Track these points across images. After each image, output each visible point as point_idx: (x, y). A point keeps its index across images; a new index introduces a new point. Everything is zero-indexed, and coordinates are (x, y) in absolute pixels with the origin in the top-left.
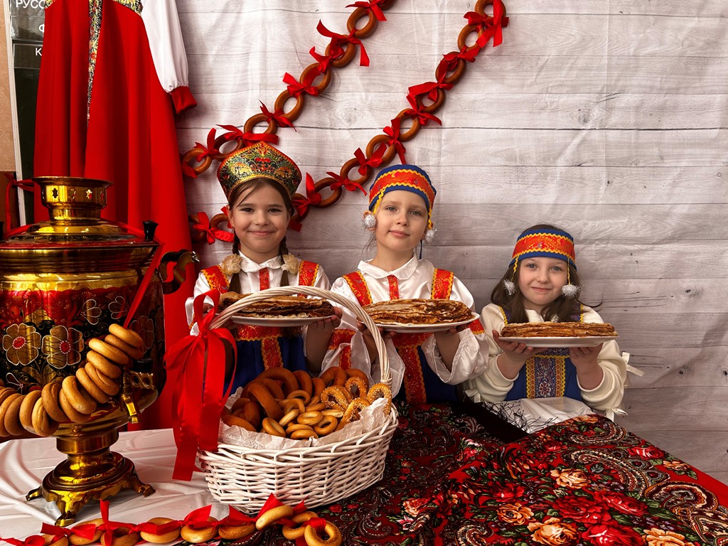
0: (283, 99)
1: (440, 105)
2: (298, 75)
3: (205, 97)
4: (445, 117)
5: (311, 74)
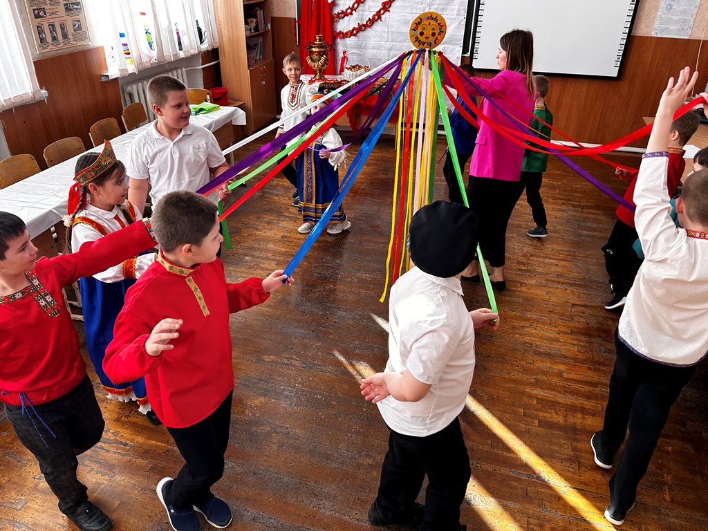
0: (354, 4)
1: (389, 7)
4: (391, 9)
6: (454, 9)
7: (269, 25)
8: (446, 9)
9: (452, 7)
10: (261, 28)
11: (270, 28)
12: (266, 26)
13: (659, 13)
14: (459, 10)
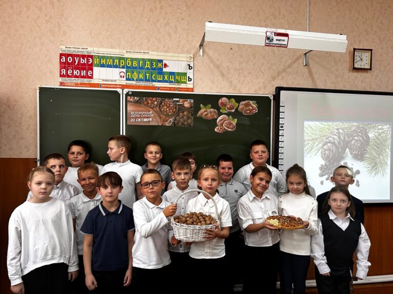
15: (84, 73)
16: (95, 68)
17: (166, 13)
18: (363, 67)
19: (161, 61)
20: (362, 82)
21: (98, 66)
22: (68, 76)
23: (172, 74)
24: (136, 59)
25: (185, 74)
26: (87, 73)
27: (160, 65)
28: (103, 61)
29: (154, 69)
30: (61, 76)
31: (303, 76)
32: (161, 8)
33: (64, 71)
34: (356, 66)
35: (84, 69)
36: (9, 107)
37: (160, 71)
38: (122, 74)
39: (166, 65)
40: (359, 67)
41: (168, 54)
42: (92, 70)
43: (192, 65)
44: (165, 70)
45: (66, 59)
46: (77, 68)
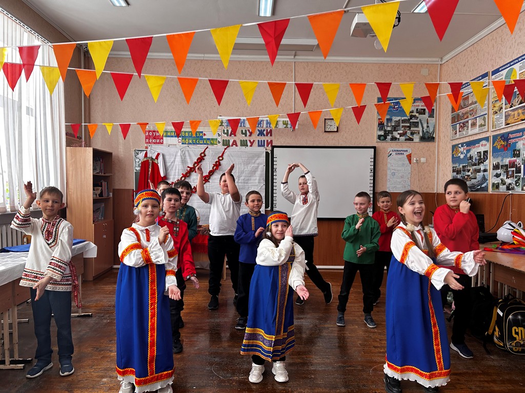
0: (182, 178)
1: (209, 179)
2: (184, 173)
3: (168, 176)
4: (210, 180)
5: (186, 173)
6: (256, 179)
7: (111, 194)
8: (251, 179)
9: (255, 178)
10: (105, 195)
11: (111, 196)
12: (108, 195)
13: (388, 178)
14: (259, 180)
15: (158, 141)
16: (164, 138)
17: (204, 104)
18: (332, 130)
19: (202, 132)
20: (332, 140)
21: (166, 136)
22: (150, 143)
23: (208, 139)
24: (187, 132)
25: (217, 139)
26: (160, 141)
27: (201, 134)
28: (169, 134)
29: (198, 137)
30: (146, 143)
31: (291, 138)
32: (202, 101)
33: (147, 140)
34: (327, 130)
35: (158, 139)
36: (119, 161)
37: (201, 138)
38: (180, 141)
39: (205, 135)
40: (329, 130)
41: (206, 128)
42: (162, 139)
43: (220, 134)
44: (204, 137)
45: (149, 134)
46: (154, 138)
